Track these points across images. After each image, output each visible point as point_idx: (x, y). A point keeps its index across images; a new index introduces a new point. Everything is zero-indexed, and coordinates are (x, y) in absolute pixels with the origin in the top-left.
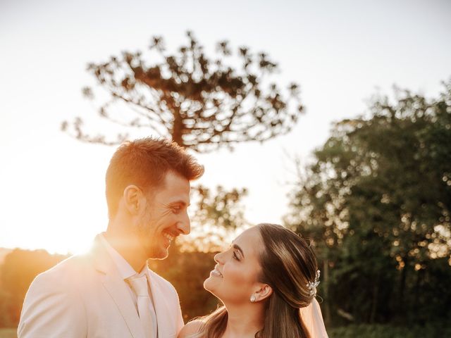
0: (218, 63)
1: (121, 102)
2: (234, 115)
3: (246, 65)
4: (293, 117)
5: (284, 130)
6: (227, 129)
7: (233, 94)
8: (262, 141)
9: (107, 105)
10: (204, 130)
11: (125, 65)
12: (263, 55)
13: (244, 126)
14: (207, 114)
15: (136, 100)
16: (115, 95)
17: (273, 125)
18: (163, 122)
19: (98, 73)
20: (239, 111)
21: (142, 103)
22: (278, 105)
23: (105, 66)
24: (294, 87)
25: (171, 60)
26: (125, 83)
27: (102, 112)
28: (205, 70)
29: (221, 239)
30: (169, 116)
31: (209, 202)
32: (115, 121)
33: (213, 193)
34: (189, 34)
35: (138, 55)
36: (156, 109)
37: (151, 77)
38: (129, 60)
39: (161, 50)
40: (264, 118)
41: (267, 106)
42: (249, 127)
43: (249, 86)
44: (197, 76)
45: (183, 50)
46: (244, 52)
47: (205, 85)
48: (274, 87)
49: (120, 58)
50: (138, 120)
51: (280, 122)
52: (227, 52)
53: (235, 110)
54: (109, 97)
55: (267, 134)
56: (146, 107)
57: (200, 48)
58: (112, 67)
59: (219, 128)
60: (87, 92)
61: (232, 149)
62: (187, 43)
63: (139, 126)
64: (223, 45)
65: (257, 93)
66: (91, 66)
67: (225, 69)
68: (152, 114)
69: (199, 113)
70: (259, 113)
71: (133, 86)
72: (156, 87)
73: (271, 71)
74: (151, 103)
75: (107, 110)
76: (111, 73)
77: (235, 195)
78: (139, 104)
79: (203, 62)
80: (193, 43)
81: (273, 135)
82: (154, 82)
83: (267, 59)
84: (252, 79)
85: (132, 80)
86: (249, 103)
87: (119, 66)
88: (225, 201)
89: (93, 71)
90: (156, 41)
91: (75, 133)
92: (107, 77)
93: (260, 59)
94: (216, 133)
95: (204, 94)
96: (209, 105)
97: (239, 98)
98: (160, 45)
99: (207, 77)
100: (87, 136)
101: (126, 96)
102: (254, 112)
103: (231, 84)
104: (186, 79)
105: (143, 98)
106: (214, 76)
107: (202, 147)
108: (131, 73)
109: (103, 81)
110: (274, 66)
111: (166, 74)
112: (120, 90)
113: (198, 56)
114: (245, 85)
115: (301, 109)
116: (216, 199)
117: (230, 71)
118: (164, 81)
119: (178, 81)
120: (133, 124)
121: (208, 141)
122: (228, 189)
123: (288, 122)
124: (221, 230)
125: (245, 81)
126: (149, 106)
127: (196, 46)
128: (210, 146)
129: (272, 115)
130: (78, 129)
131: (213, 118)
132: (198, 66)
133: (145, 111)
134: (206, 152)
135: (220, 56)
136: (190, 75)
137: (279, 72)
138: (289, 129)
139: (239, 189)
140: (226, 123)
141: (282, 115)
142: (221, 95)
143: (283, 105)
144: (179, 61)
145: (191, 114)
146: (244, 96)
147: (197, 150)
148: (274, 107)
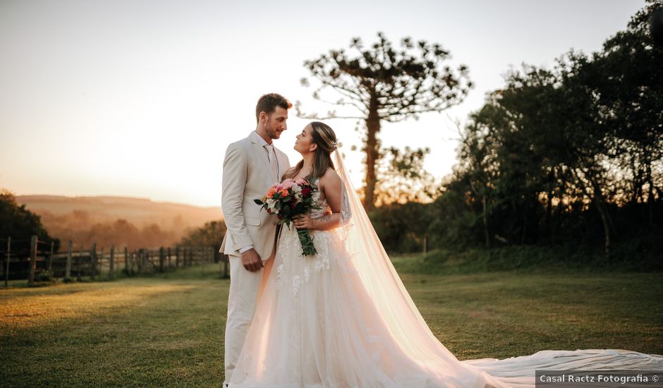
0: (403, 54)
1: (330, 87)
2: (417, 92)
3: (425, 54)
4: (464, 92)
5: (457, 102)
6: (413, 103)
7: (416, 77)
8: (440, 111)
9: (319, 90)
10: (395, 105)
11: (332, 60)
12: (437, 46)
13: (425, 99)
14: (397, 92)
15: (341, 86)
16: (324, 82)
17: (448, 98)
18: (362, 101)
19: (312, 68)
20: (421, 89)
21: (346, 87)
22: (452, 83)
23: (318, 62)
24: (463, 68)
25: (366, 55)
26: (333, 74)
27: (315, 95)
28: (393, 60)
29: (409, 188)
30: (367, 96)
31: (399, 159)
32: (325, 101)
33: (402, 152)
34: (380, 35)
35: (342, 52)
36: (356, 91)
37: (353, 68)
38: (335, 56)
39: (359, 47)
40: (441, 93)
41: (442, 84)
42: (429, 101)
43: (427, 70)
44: (387, 65)
45: (376, 46)
46: (422, 45)
47: (394, 71)
48: (447, 69)
49: (328, 55)
50: (342, 100)
51: (454, 96)
52: (409, 46)
53: (417, 88)
54: (321, 84)
55: (444, 105)
56: (348, 90)
57: (388, 44)
58: (323, 62)
59: (406, 103)
60: (304, 81)
61: (417, 118)
62: (378, 41)
63: (343, 104)
64: (407, 41)
65: (435, 75)
66: (307, 63)
67: (408, 58)
68: (352, 95)
69: (390, 92)
70: (436, 90)
71: (338, 76)
72: (356, 75)
73: (444, 58)
74: (352, 86)
75: (319, 94)
76: (321, 67)
77: (420, 154)
78: (343, 88)
79: (391, 54)
80: (383, 41)
81: (449, 106)
82: (354, 71)
83: (440, 49)
84: (431, 65)
85: (338, 70)
86: (428, 82)
87: (327, 61)
88: (412, 158)
89: (308, 66)
90: (355, 41)
91: (296, 112)
92: (319, 70)
93: (435, 49)
94: (404, 106)
95: (394, 78)
96: (398, 85)
97: (421, 79)
98: (358, 44)
99: (395, 64)
100: (304, 114)
101: (333, 82)
102: (433, 88)
103: (414, 69)
104: (378, 67)
105: (345, 83)
106: (400, 64)
107: (393, 118)
108: (336, 65)
109: (316, 73)
110: (446, 53)
111: (363, 64)
112: (329, 79)
113: (386, 50)
114: (425, 69)
115: (470, 85)
116: (404, 157)
117: (413, 59)
118: (362, 69)
119: (373, 69)
120: (338, 103)
121: (397, 113)
122: (414, 149)
123: (460, 94)
124: (410, 182)
125: (425, 66)
126: (351, 89)
127: (385, 43)
128: (398, 117)
129: (446, 91)
130: (297, 109)
131: (401, 95)
132: (388, 58)
133: (348, 93)
134: (397, 121)
135: (404, 49)
136: (381, 64)
137: (451, 58)
138: (461, 101)
139: (423, 149)
140: (411, 98)
141: (454, 90)
142: (406, 78)
143: (456, 83)
144: (373, 55)
145: (383, 93)
146: (424, 77)
147: (389, 121)
148: (449, 85)
